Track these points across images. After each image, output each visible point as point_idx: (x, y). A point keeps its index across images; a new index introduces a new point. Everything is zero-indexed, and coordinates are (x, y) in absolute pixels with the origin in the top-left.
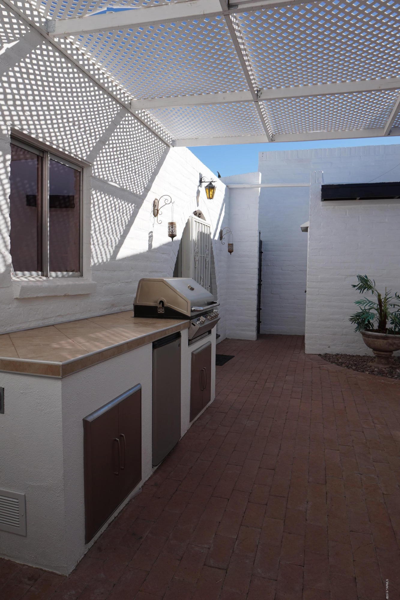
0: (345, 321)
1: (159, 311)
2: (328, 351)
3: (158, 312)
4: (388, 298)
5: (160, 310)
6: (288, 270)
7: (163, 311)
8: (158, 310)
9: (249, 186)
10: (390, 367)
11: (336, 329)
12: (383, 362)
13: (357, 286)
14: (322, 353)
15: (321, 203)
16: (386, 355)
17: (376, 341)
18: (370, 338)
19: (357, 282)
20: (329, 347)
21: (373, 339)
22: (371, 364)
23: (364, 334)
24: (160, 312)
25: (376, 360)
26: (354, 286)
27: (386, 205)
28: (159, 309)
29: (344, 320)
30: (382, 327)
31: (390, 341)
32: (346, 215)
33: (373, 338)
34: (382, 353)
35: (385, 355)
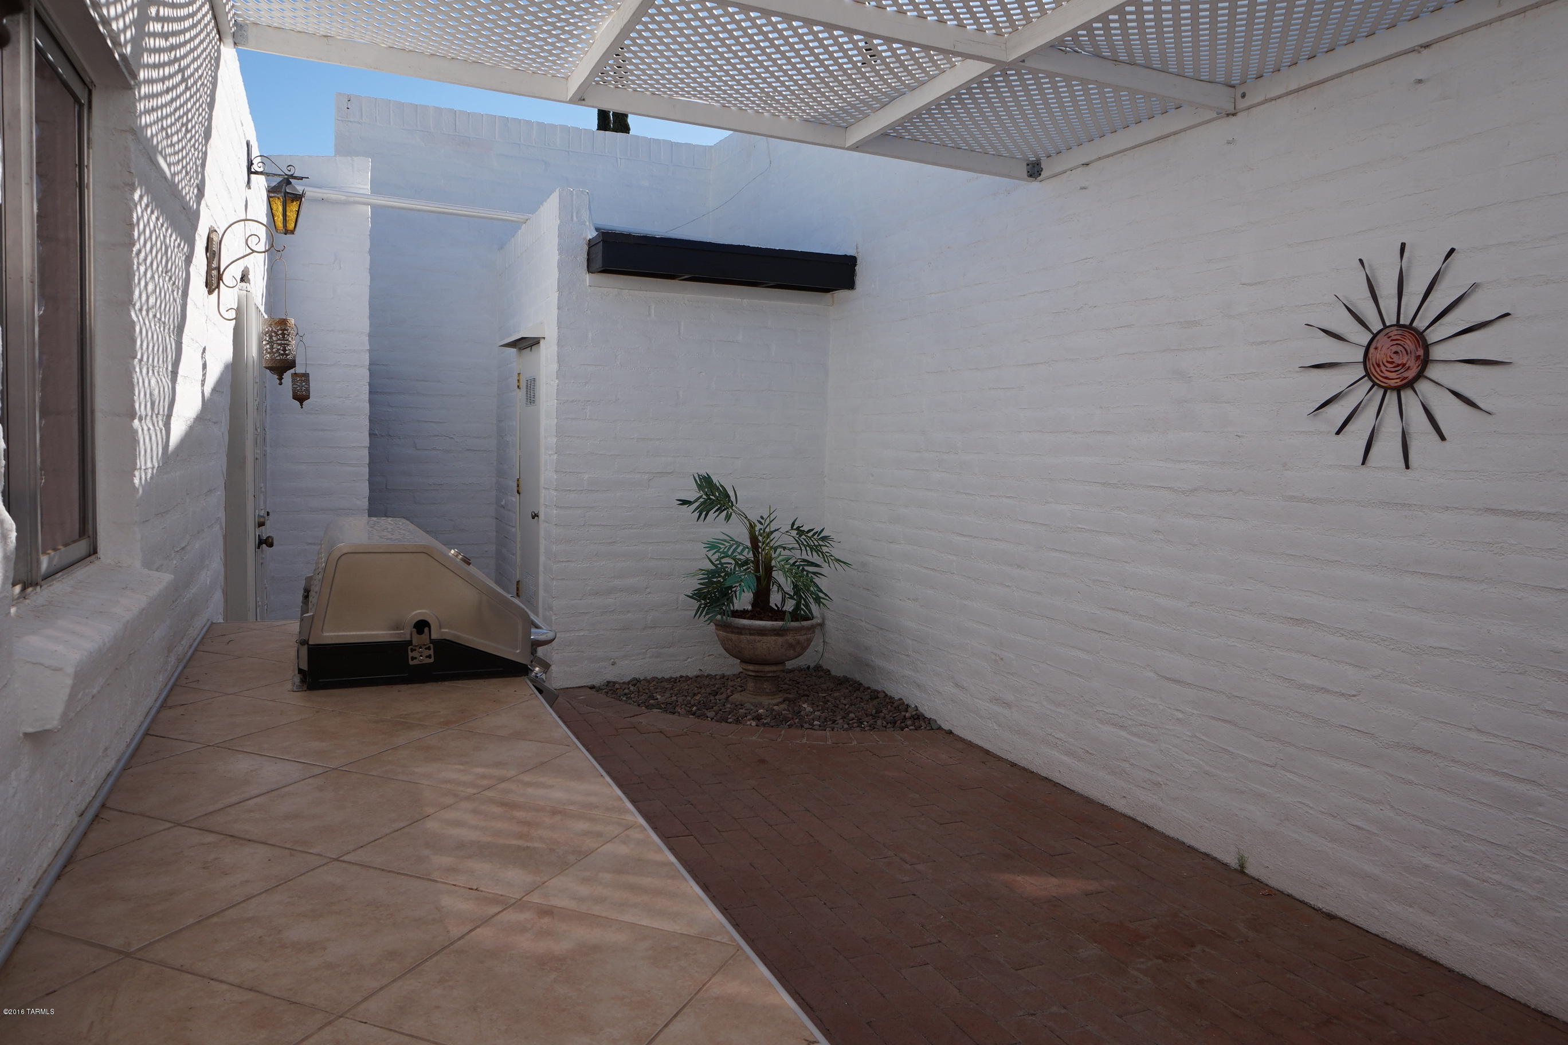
0: (649, 593)
1: (413, 658)
2: (611, 674)
3: (411, 663)
4: (772, 532)
5: (415, 654)
6: (434, 449)
7: (429, 657)
8: (411, 654)
9: (344, 198)
10: (784, 701)
11: (629, 614)
12: (768, 690)
13: (696, 501)
14: (597, 681)
15: (588, 277)
16: (774, 672)
17: (759, 641)
18: (746, 634)
19: (692, 493)
20: (614, 664)
21: (752, 637)
22: (737, 697)
23: (722, 626)
24: (415, 662)
25: (750, 685)
26: (684, 502)
27: (739, 300)
28: (412, 650)
29: (648, 590)
30: (761, 607)
31: (789, 638)
32: (650, 315)
33: (751, 634)
34: (767, 668)
35: (771, 672)
